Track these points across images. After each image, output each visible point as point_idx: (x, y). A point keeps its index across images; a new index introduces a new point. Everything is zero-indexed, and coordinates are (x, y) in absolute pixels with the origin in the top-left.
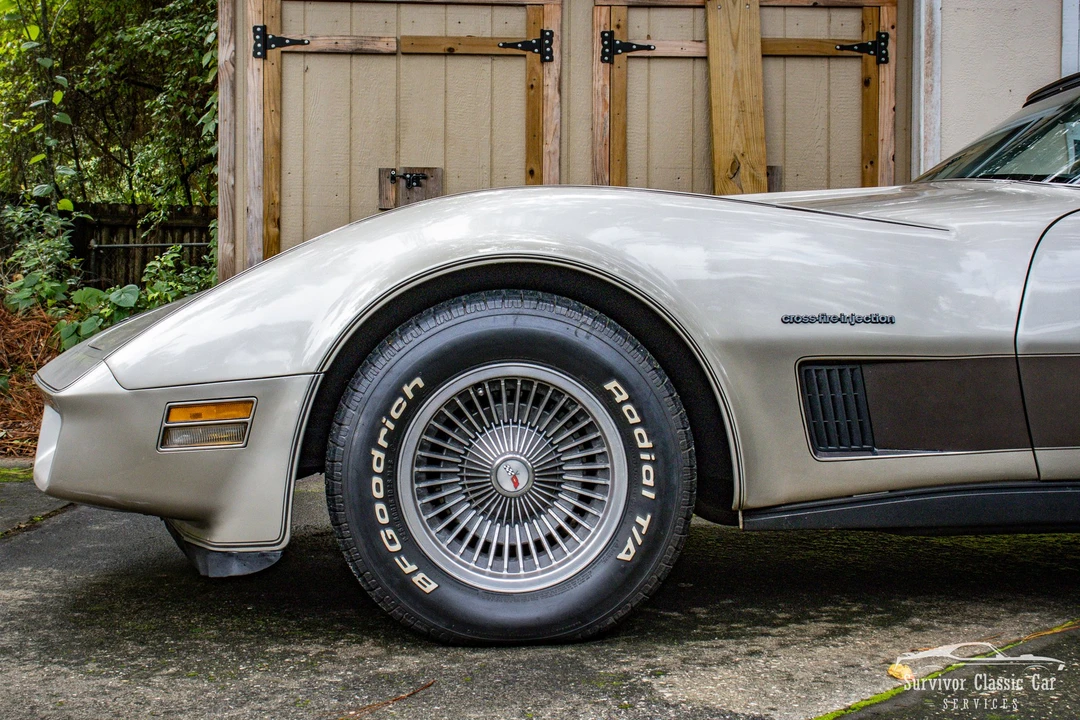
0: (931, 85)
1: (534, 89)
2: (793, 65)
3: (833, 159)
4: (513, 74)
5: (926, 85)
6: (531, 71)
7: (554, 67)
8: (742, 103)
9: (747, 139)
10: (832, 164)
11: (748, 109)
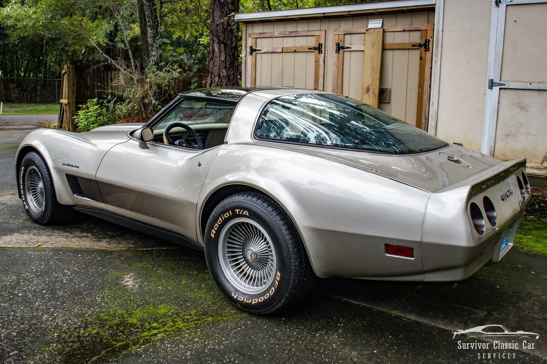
0: (437, 60)
1: (317, 62)
2: (396, 52)
3: (409, 86)
4: (312, 56)
5: (435, 60)
6: (316, 57)
7: (322, 55)
8: (373, 67)
9: (373, 80)
10: (408, 88)
11: (375, 69)
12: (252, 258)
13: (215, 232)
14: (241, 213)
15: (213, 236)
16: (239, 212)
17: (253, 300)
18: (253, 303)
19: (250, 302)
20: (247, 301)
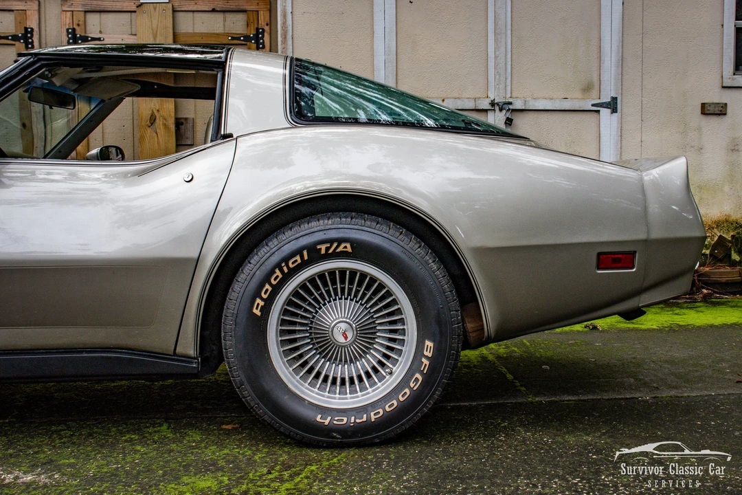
12: (346, 338)
13: (262, 303)
14: (331, 251)
15: (258, 312)
16: (328, 249)
17: (372, 414)
18: (373, 418)
19: (365, 419)
20: (358, 421)
